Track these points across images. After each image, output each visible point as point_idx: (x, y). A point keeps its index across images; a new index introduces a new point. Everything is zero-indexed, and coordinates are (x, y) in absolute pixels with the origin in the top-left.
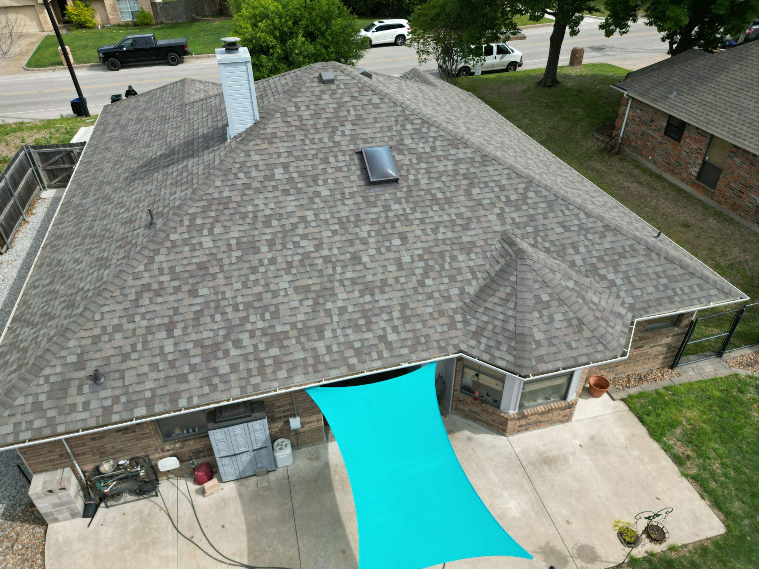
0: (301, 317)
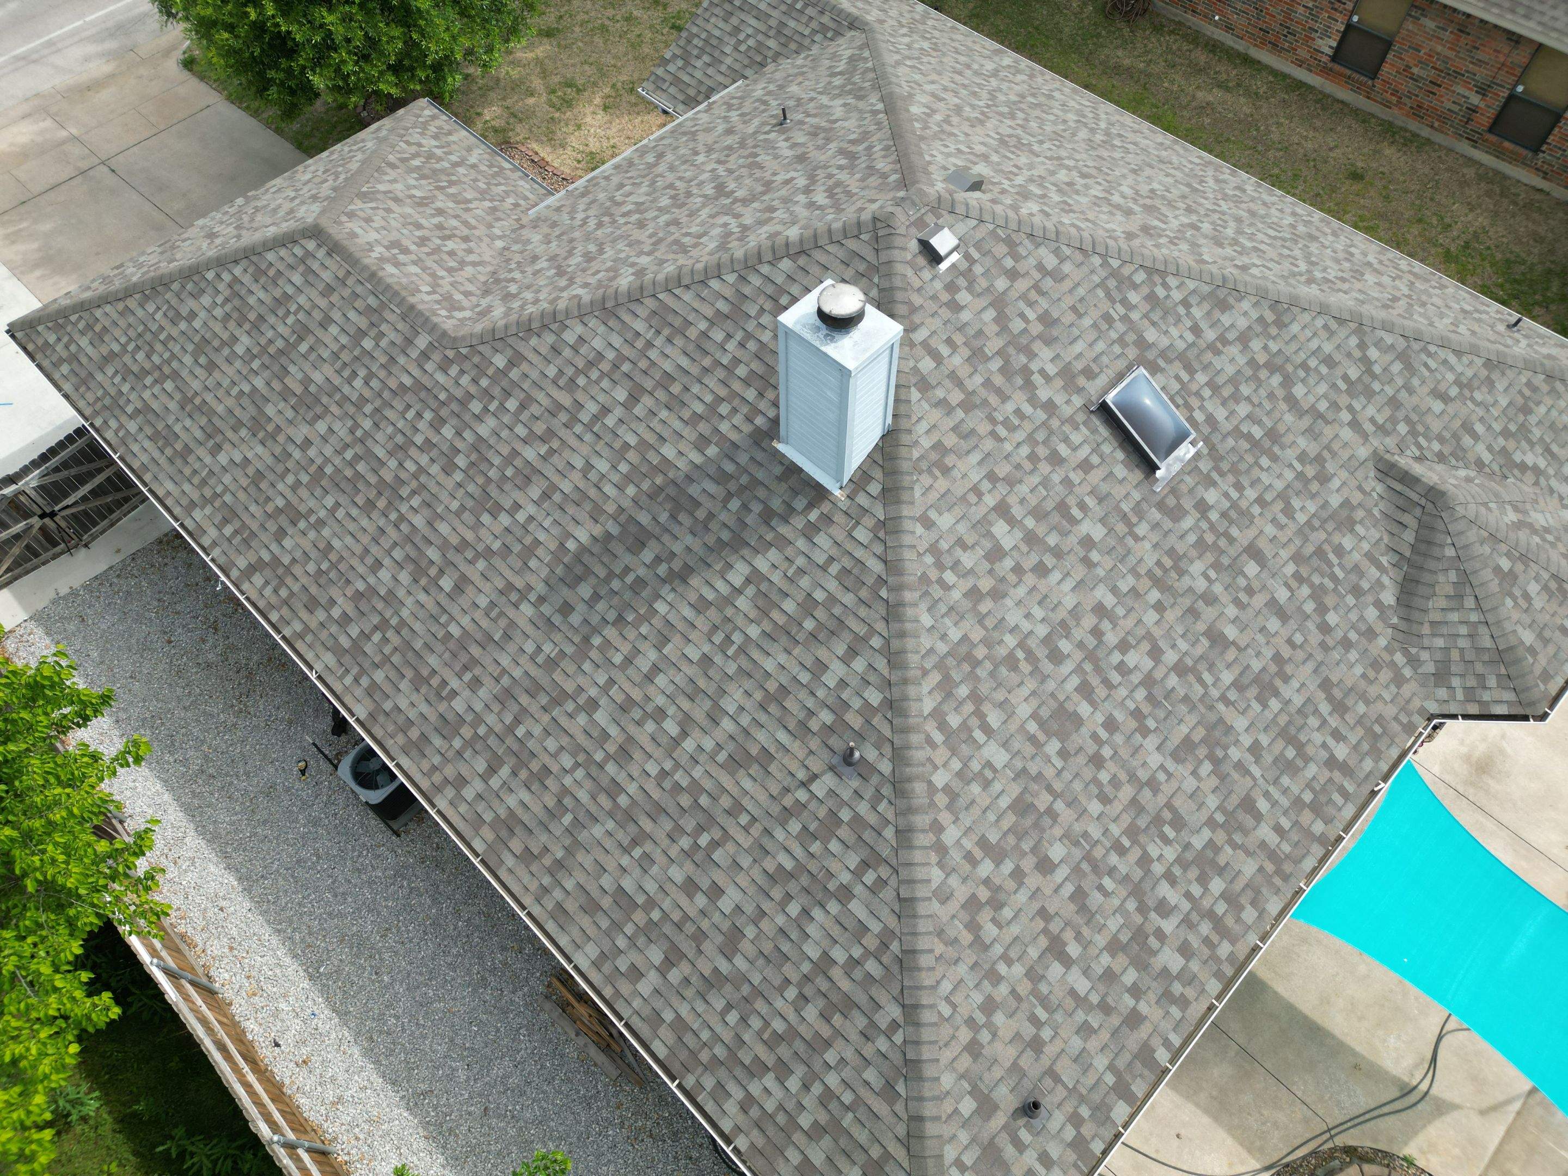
0: (1212, 802)
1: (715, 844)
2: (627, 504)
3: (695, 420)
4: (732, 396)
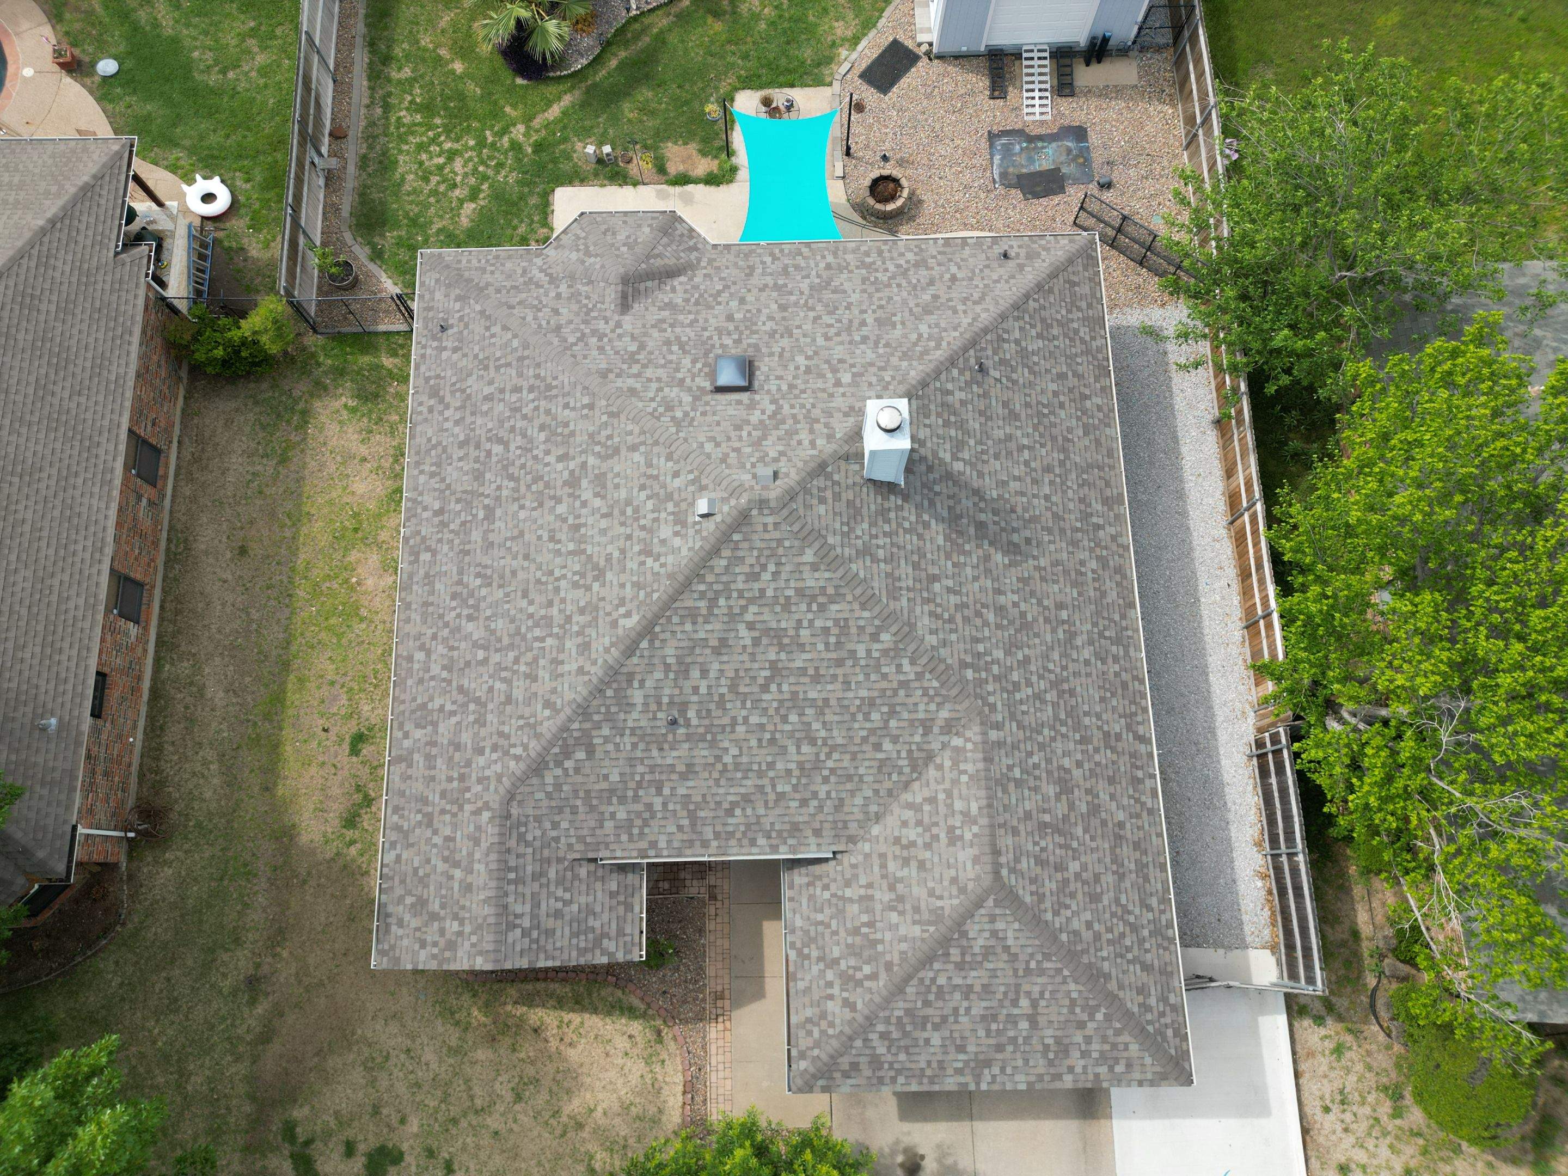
0: (843, 276)
1: (1044, 406)
2: (973, 544)
3: (920, 537)
4: (899, 525)
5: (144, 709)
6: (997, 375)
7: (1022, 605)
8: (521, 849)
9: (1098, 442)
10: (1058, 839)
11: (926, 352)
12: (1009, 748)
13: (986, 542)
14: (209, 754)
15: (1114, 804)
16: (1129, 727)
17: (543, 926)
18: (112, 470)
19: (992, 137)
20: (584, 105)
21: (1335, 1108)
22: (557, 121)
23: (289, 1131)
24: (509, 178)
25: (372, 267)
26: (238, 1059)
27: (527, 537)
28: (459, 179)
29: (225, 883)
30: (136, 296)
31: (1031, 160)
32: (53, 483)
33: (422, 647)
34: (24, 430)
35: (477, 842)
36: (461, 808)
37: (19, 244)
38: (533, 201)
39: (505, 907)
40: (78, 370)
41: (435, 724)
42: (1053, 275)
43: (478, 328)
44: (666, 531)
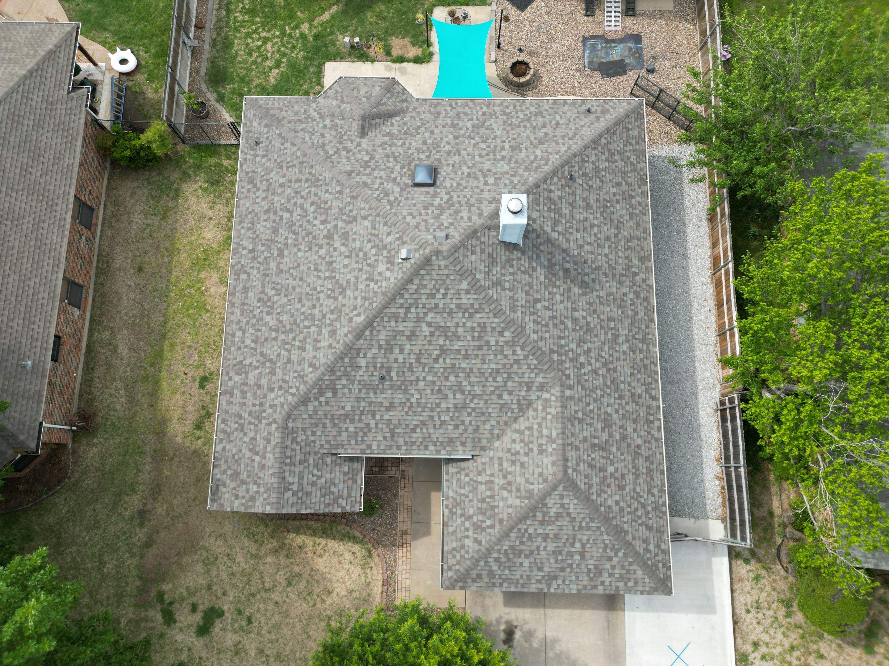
0: (492, 120)
1: (607, 201)
2: (561, 281)
3: (530, 276)
4: (518, 269)
5: (82, 358)
6: (580, 182)
7: (589, 319)
8: (294, 446)
9: (638, 224)
10: (602, 453)
11: (539, 167)
12: (576, 401)
13: (569, 281)
14: (120, 385)
15: (635, 435)
16: (647, 391)
17: (305, 490)
18: (65, 220)
19: (585, 39)
20: (344, 12)
21: (753, 611)
22: (328, 22)
23: (160, 596)
24: (299, 55)
25: (217, 105)
26: (133, 555)
27: (302, 267)
28: (269, 55)
29: (127, 457)
30: (79, 118)
31: (607, 54)
32: (30, 225)
33: (240, 329)
34: (14, 194)
35: (269, 441)
36: (260, 421)
37: (11, 84)
38: (313, 69)
39: (284, 478)
40: (46, 161)
41: (246, 373)
42: (617, 124)
43: (277, 144)
44: (382, 267)
